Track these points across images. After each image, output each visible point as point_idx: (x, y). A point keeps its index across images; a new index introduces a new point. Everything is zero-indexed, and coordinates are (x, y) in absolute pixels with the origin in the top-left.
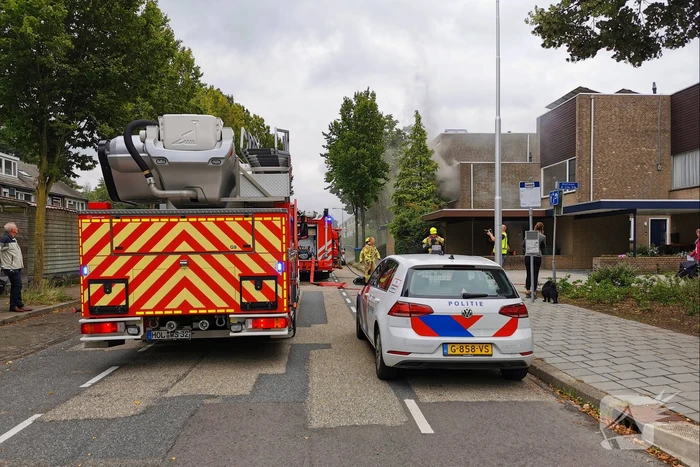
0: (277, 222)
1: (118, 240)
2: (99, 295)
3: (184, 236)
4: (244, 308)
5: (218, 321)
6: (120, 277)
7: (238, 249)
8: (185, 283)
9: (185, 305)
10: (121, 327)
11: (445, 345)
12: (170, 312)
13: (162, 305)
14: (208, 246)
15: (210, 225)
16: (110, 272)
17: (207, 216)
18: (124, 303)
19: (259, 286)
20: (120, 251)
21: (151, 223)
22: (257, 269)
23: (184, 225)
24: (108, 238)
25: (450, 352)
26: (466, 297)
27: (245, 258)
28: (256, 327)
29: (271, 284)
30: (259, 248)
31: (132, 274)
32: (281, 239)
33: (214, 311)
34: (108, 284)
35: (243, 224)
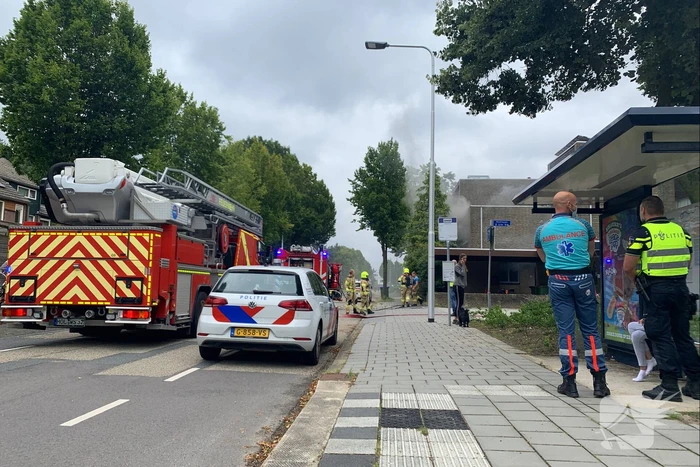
0: (146, 237)
1: (33, 248)
2: (15, 288)
3: (79, 246)
4: (117, 302)
5: (100, 312)
6: (32, 276)
7: (117, 256)
8: (77, 281)
9: (76, 298)
10: (29, 312)
11: (233, 328)
12: (64, 303)
13: (58, 297)
14: (95, 254)
15: (98, 238)
16: (25, 272)
17: (96, 231)
18: (32, 294)
19: (130, 285)
20: (34, 256)
21: (57, 236)
22: (129, 273)
23: (79, 238)
24: (26, 247)
25: (236, 334)
26: (256, 292)
27: (121, 264)
28: (124, 318)
29: (138, 284)
30: (132, 257)
31: (41, 273)
32: (149, 250)
33: (95, 303)
34: (23, 279)
35: (122, 238)
